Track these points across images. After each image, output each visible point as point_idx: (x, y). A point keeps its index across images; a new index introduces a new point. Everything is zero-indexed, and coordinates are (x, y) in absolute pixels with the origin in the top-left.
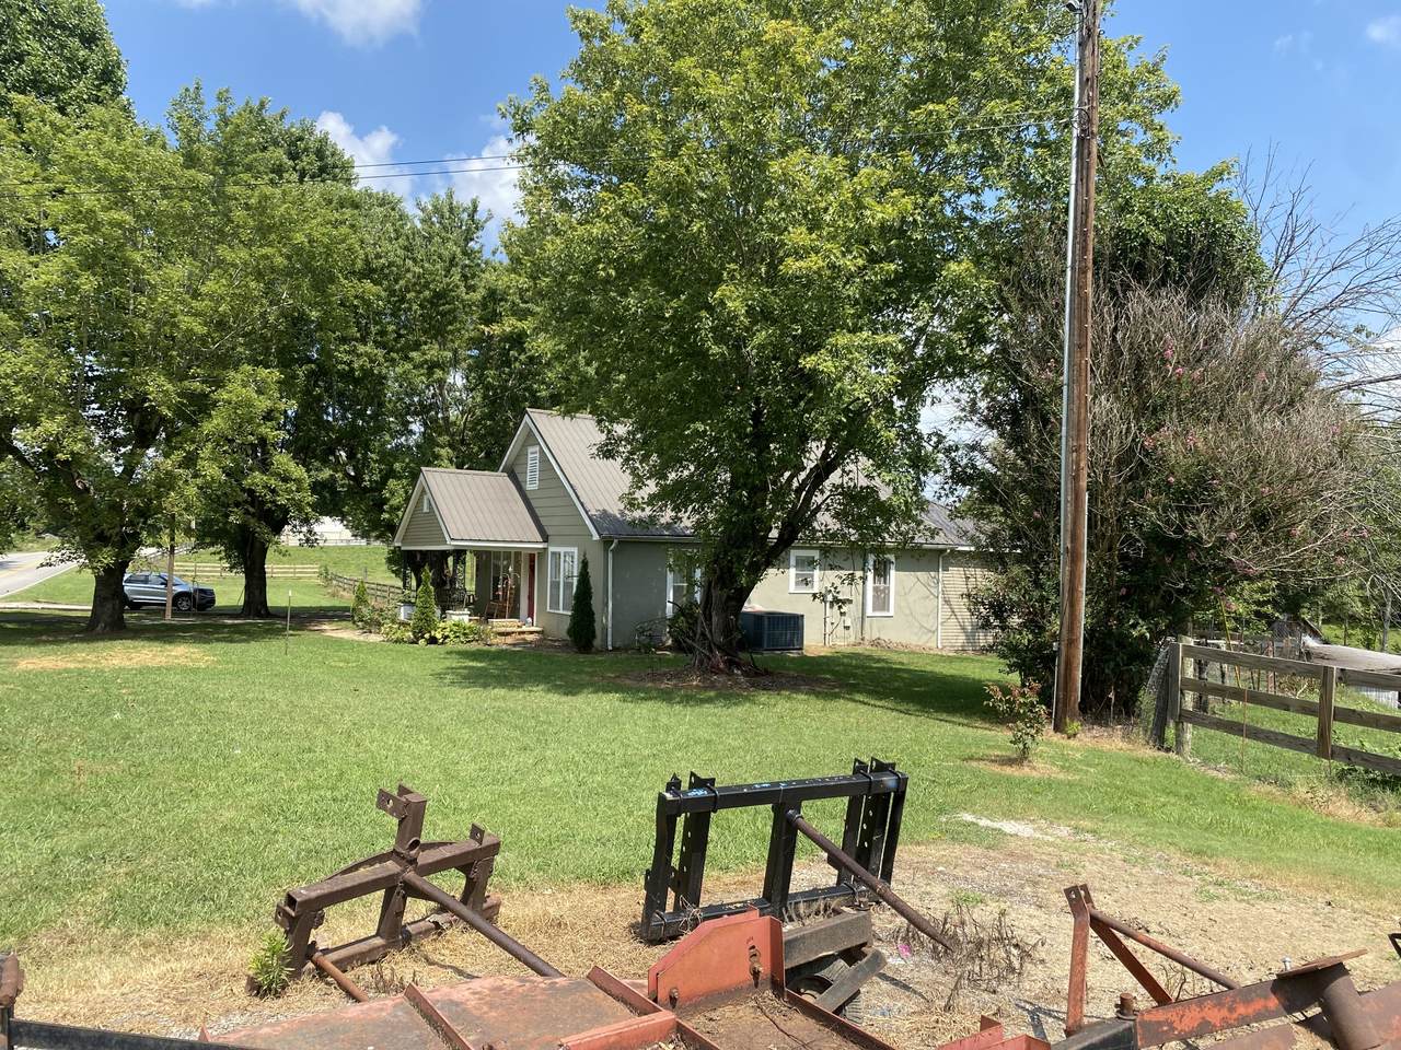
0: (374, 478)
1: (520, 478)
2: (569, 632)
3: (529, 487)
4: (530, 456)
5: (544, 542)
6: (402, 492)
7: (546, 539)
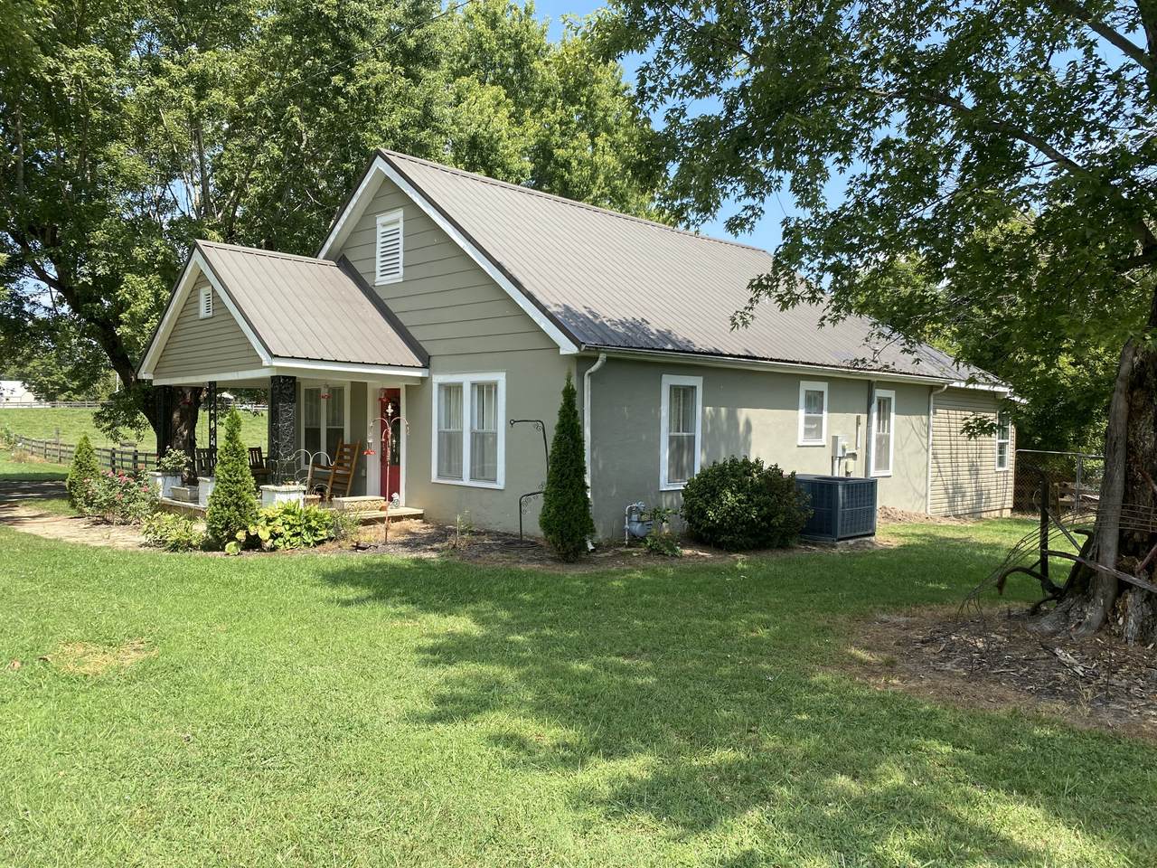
0: (100, 271)
1: (360, 267)
2: (546, 524)
3: (380, 280)
4: (380, 230)
5: (424, 367)
6: (148, 294)
7: (426, 362)
